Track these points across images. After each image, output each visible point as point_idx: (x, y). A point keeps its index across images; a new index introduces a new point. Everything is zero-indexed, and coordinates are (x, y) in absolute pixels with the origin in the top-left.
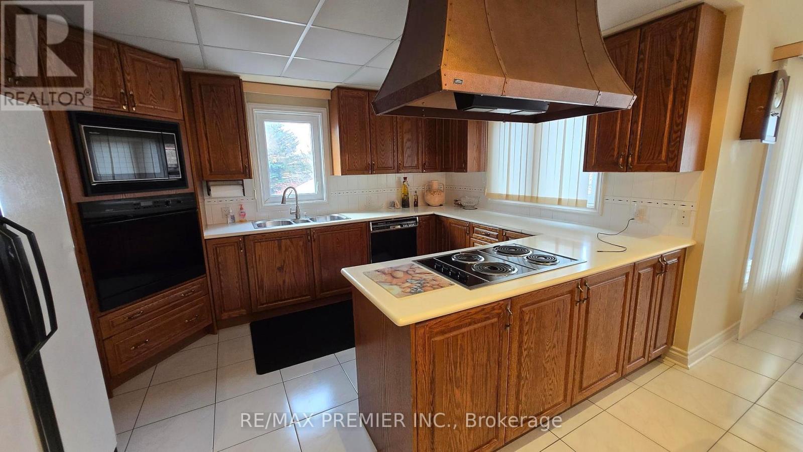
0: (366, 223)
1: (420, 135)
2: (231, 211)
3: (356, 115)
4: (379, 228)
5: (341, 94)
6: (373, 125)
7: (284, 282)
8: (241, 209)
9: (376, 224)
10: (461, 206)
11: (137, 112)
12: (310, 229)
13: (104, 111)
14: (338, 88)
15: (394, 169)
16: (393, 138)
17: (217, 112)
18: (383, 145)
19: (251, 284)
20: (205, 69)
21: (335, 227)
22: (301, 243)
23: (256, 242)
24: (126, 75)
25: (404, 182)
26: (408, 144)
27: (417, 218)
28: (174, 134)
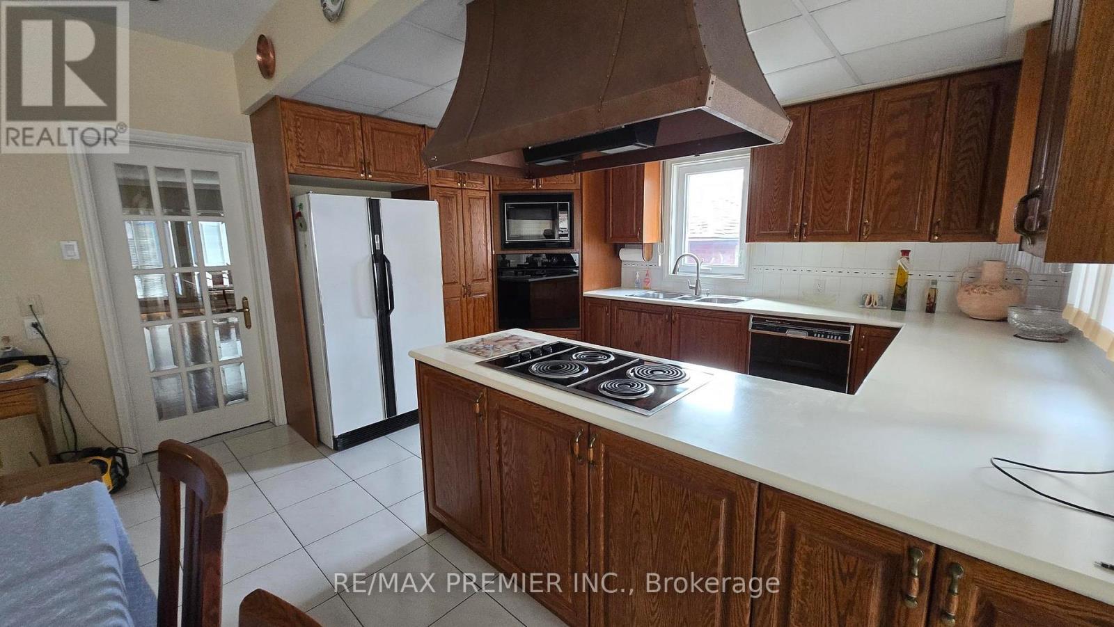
2: (637, 276)
4: (764, 328)
6: (812, 158)
8: (647, 275)
9: (763, 320)
11: (542, 188)
13: (521, 192)
21: (702, 312)
23: (620, 309)
27: (854, 327)
28: (568, 204)
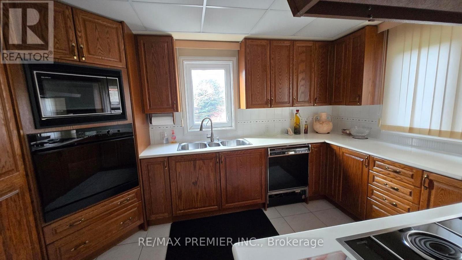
0: (265, 149)
1: (313, 75)
2: (166, 135)
3: (259, 60)
4: (276, 154)
5: (248, 43)
6: (273, 67)
7: (197, 194)
8: (173, 133)
9: (274, 150)
10: (350, 135)
11: (86, 61)
12: (219, 152)
14: (246, 39)
15: (289, 103)
16: (289, 77)
17: (155, 63)
18: (281, 84)
19: (172, 194)
20: (146, 31)
21: (239, 152)
22: (211, 164)
23: (177, 162)
24: (78, 32)
25: (296, 114)
26: (303, 82)
27: (310, 145)
28: (117, 79)
